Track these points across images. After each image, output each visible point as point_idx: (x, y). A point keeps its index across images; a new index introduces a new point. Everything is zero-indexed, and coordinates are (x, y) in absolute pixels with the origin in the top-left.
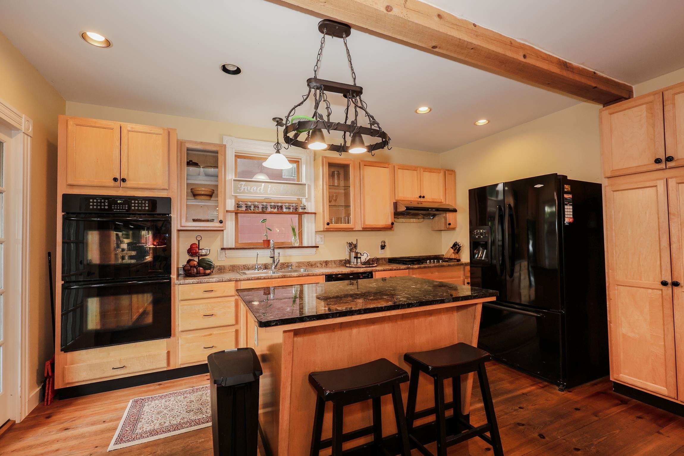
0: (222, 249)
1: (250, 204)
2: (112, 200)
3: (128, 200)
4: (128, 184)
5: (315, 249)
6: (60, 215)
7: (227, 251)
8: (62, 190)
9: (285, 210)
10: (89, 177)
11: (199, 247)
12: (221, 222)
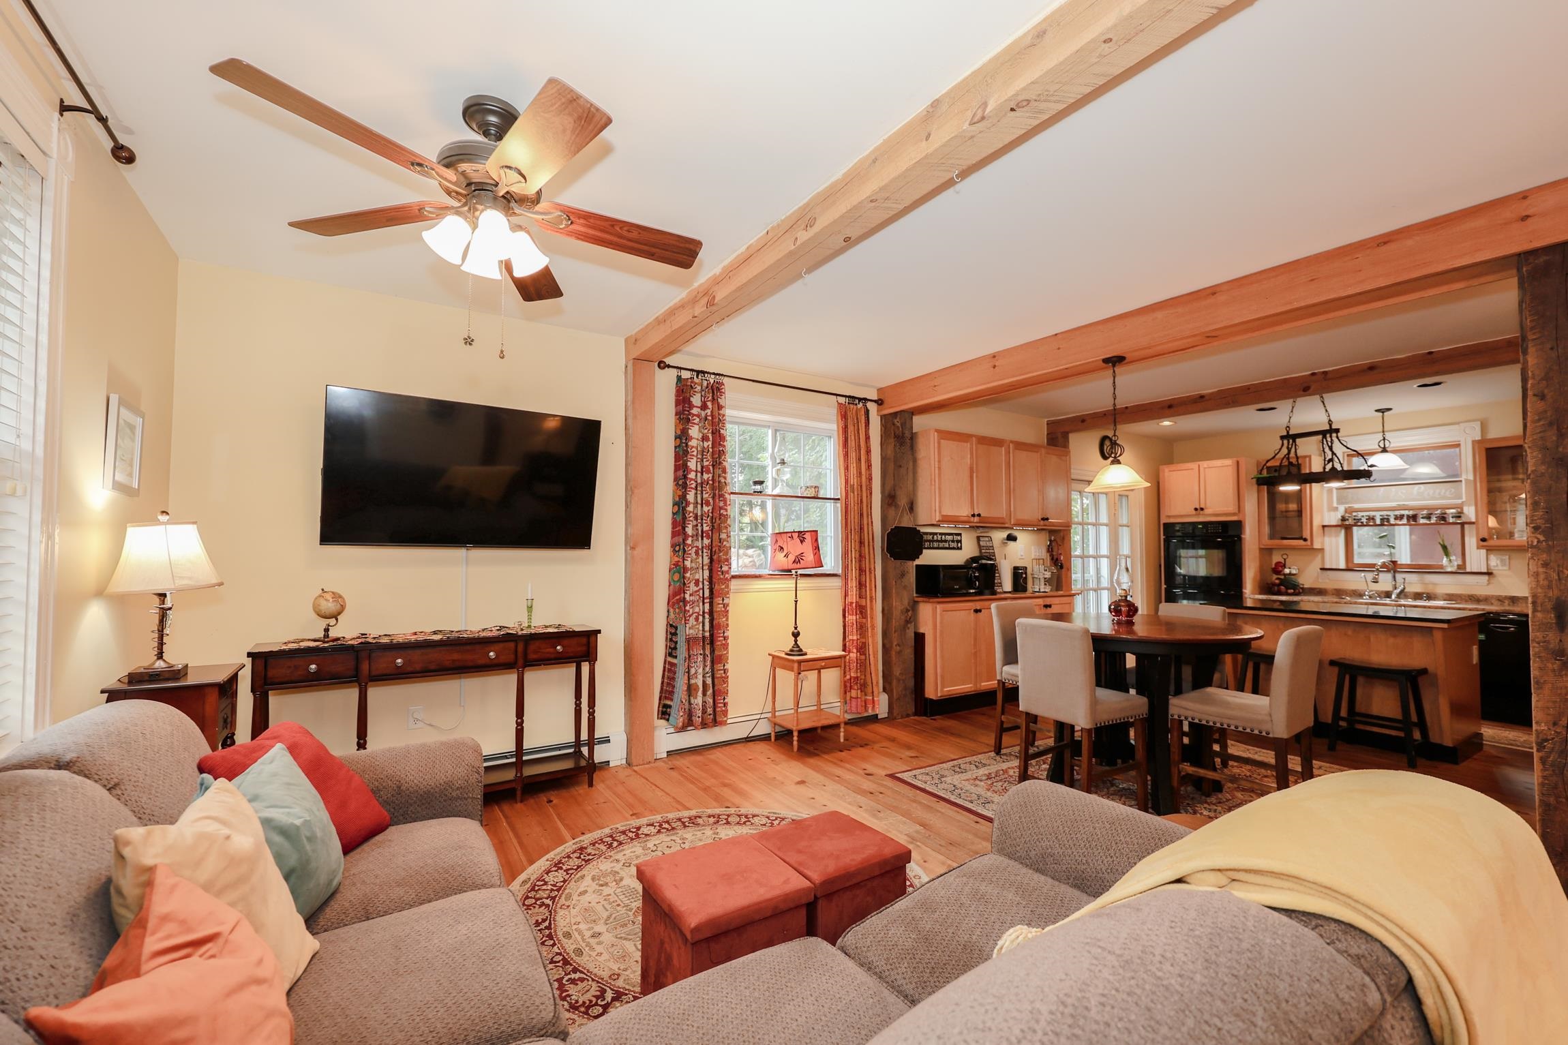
0: (1323, 570)
2: (1194, 524)
3: (1205, 524)
4: (1206, 511)
5: (1486, 578)
6: (1162, 538)
7: (1329, 572)
8: (1164, 520)
9: (1422, 521)
10: (1180, 509)
11: (1284, 566)
12: (1305, 540)
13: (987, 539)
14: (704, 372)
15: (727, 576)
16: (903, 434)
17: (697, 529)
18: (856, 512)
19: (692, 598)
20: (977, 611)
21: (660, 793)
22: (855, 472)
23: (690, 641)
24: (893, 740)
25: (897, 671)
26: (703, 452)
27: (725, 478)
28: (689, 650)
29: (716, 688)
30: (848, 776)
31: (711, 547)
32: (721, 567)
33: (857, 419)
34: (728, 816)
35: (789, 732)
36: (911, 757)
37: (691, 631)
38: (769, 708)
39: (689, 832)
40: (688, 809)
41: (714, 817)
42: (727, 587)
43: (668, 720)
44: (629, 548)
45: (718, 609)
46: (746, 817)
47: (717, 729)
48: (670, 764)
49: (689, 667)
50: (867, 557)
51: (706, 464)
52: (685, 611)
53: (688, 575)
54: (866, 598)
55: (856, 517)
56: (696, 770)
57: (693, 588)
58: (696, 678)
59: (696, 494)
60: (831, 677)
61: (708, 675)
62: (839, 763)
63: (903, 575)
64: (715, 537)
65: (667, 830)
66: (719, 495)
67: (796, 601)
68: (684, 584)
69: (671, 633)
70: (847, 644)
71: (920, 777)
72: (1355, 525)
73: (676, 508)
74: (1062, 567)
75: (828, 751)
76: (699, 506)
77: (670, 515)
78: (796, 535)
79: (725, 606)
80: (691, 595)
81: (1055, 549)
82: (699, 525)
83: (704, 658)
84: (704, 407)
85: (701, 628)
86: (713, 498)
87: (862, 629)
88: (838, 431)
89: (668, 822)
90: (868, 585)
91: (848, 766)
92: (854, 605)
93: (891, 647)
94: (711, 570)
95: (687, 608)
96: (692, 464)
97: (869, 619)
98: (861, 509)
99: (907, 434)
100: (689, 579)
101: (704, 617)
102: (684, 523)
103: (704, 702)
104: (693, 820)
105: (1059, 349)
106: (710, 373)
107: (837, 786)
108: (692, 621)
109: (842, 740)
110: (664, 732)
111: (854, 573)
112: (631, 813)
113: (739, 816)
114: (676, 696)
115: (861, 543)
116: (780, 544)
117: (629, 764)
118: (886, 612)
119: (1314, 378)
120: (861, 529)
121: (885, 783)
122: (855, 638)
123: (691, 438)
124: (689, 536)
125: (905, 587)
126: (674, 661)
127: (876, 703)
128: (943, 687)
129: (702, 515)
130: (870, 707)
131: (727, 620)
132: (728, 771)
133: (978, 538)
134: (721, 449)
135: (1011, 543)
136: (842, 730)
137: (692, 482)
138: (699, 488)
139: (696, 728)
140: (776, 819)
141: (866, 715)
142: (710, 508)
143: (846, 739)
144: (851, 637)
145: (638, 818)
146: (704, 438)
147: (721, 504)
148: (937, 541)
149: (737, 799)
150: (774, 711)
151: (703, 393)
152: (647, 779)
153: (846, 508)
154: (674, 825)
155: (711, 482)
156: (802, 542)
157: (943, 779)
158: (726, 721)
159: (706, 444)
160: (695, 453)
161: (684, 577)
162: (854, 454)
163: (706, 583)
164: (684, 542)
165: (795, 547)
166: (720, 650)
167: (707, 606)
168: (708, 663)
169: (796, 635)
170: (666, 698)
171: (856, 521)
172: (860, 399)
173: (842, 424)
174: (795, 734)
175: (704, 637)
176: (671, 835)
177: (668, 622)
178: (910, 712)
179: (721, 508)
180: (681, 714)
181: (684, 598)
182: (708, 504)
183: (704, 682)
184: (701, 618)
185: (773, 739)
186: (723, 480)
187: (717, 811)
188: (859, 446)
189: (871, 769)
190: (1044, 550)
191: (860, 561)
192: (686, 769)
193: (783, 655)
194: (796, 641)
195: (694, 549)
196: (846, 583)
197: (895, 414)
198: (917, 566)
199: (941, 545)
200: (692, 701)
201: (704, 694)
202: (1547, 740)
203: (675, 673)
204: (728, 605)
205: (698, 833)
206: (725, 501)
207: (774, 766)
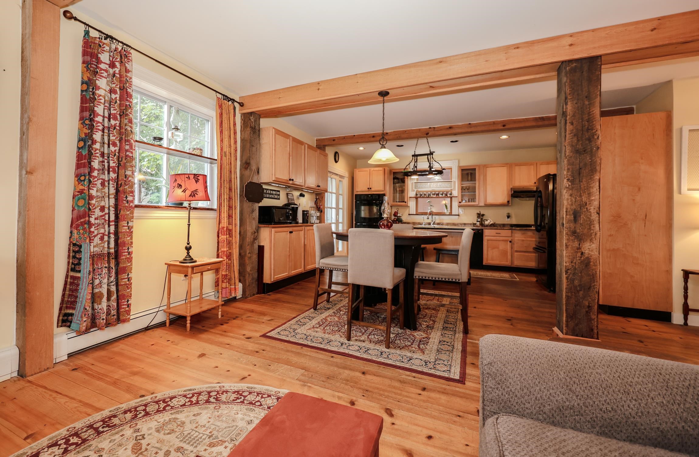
0: (409, 214)
1: (422, 193)
2: (367, 195)
3: (372, 195)
4: (372, 189)
5: (457, 216)
6: (354, 201)
7: (411, 216)
8: (355, 193)
9: (440, 196)
10: (361, 188)
11: (398, 213)
12: (406, 202)
13: (291, 195)
14: (112, 38)
15: (131, 204)
16: (255, 127)
17: (104, 165)
18: (227, 170)
19: (97, 221)
20: (291, 232)
21: (63, 400)
22: (227, 144)
23: (94, 258)
24: (252, 311)
25: (248, 269)
26: (111, 102)
27: (131, 127)
28: (93, 264)
29: (120, 293)
30: (235, 342)
31: (117, 180)
32: (126, 197)
33: (229, 110)
34: (146, 405)
35: (184, 318)
36: (269, 320)
37: (96, 249)
38: (165, 302)
39: (105, 439)
40: (99, 410)
41: (131, 412)
42: (132, 213)
43: (69, 326)
44: (24, 172)
45: (123, 231)
46: (164, 401)
47: (120, 326)
48: (72, 365)
49: (93, 279)
50: (233, 199)
51: (112, 112)
52: (90, 232)
53: (93, 202)
54: (232, 225)
55: (228, 173)
56: (102, 365)
57: (98, 212)
58: (101, 287)
59: (103, 135)
60: (209, 277)
61: (113, 284)
62: (224, 333)
63: (253, 211)
64: (122, 172)
65: (77, 444)
66: (125, 140)
67: (189, 225)
68: (89, 209)
69: (73, 251)
70: (220, 254)
71: (282, 333)
72: (420, 197)
73: (82, 144)
74: (321, 212)
75: (215, 326)
76: (106, 146)
77: (75, 150)
78: (192, 177)
79: (130, 228)
80: (96, 219)
81: (319, 203)
82: (106, 161)
83: (109, 270)
84: (112, 65)
85: (106, 246)
86: (120, 141)
87: (229, 243)
88: (216, 116)
89: (76, 434)
90: (233, 216)
91: (231, 335)
92: (225, 229)
93: (245, 255)
94: (116, 200)
95: (92, 229)
96: (99, 109)
97: (234, 238)
98: (231, 169)
99: (257, 128)
100: (94, 205)
101: (109, 237)
102: (90, 158)
103: (108, 306)
104: (107, 422)
105: (358, 82)
106: (119, 41)
107: (231, 352)
108: (97, 240)
109: (220, 317)
110: (65, 337)
111: (225, 209)
112: (25, 435)
113: (157, 402)
114: (78, 305)
115: (230, 189)
116: (179, 182)
117: (21, 374)
118: (242, 233)
119: (430, 129)
120: (230, 181)
121: (262, 342)
122: (225, 250)
123: (99, 88)
124: (94, 169)
125: (254, 218)
126: (78, 275)
127: (237, 289)
128: (274, 275)
129: (109, 154)
130: (233, 292)
131: (131, 239)
132: (135, 359)
133: (287, 194)
134: (128, 104)
135: (302, 198)
136: (220, 310)
137: (99, 124)
138: (106, 131)
139: (100, 329)
140: (193, 396)
141: (231, 297)
142: (117, 148)
143: (222, 316)
144: (222, 250)
145: (36, 440)
146: (112, 91)
147: (127, 147)
148: (268, 194)
149: (149, 386)
150: (169, 303)
151: (112, 54)
152: (45, 388)
153: (221, 166)
154: (84, 436)
155: (118, 128)
156: (196, 182)
157: (296, 331)
158: (129, 318)
159: (113, 96)
160: (103, 101)
161: (89, 204)
162: (227, 132)
163: (112, 209)
164: (89, 174)
165: (192, 185)
166: (124, 263)
167: (112, 229)
168: (113, 274)
169: (188, 249)
170: (67, 308)
171: (227, 175)
172: (231, 99)
173: (219, 111)
174: (189, 319)
175: (109, 253)
176: (83, 450)
177: (71, 242)
178: (255, 293)
179: (127, 151)
180: (85, 319)
181: (89, 221)
182: (115, 145)
183: (108, 291)
184: (106, 238)
185: (168, 324)
186: (129, 129)
187: (133, 403)
188: (230, 128)
189: (248, 334)
190: (314, 203)
191: (229, 201)
192: (91, 367)
193: (178, 263)
194: (188, 253)
195: (100, 181)
196: (220, 215)
197: (251, 113)
198: (260, 207)
199: (270, 196)
200: (96, 306)
201: (109, 299)
202: (569, 269)
203: (78, 285)
204: (132, 227)
205: (117, 437)
206: (131, 146)
207: (175, 346)
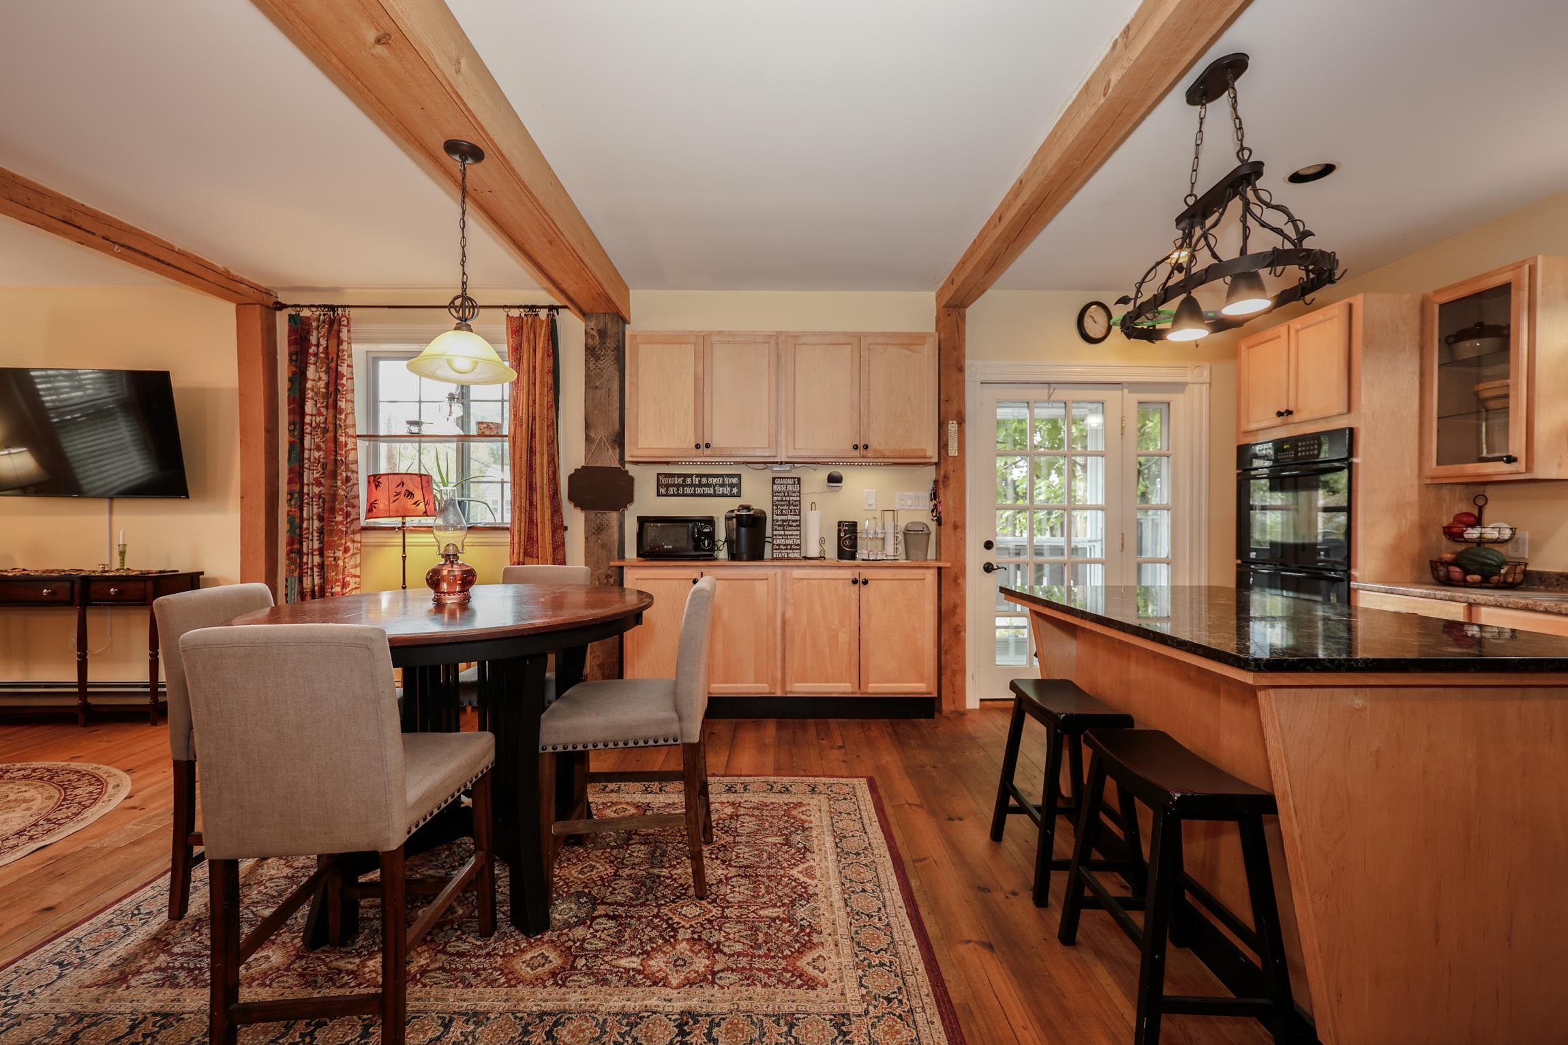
4: (1296, 416)
10: (1262, 417)
11: (1478, 522)
13: (788, 482)
18: (525, 450)
22: (525, 401)
31: (322, 495)
33: (535, 333)
45: (328, 563)
50: (539, 506)
53: (305, 525)
55: (525, 456)
59: (311, 439)
63: (600, 529)
67: (404, 558)
68: (300, 534)
77: (286, 463)
94: (322, 521)
96: (308, 408)
98: (532, 446)
101: (313, 570)
102: (301, 470)
115: (531, 488)
120: (532, 471)
123: (307, 380)
124: (305, 484)
125: (603, 546)
129: (313, 462)
133: (773, 481)
138: (313, 433)
148: (693, 485)
151: (319, 329)
153: (514, 445)
160: (310, 396)
161: (300, 528)
162: (526, 377)
164: (301, 490)
171: (525, 461)
173: (512, 343)
179: (336, 453)
181: (299, 550)
182: (318, 449)
186: (338, 423)
188: (534, 367)
196: (513, 539)
199: (699, 490)
